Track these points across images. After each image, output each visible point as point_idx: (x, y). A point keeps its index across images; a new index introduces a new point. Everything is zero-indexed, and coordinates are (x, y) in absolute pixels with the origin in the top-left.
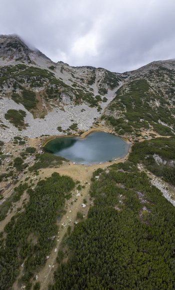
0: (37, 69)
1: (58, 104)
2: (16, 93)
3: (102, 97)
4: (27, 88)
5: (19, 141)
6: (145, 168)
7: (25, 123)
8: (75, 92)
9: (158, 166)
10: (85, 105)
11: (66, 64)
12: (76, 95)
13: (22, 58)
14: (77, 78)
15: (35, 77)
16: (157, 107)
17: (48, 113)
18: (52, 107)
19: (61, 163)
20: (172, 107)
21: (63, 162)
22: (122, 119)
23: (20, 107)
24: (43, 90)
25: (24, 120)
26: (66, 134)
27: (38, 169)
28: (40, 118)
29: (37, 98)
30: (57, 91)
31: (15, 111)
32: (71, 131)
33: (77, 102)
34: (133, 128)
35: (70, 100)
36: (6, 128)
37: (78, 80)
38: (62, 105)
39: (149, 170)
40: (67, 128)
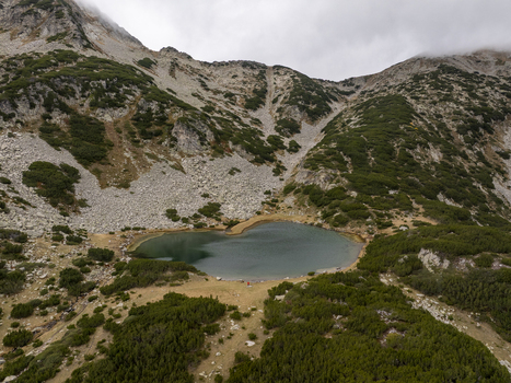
0: (108, 62)
1: (166, 153)
2: (53, 121)
3: (286, 141)
4: (80, 111)
5: (65, 236)
6: (399, 281)
7: (78, 198)
8: (212, 123)
9: (430, 274)
10: (238, 159)
11: (184, 54)
12: (217, 133)
13: (65, 34)
14: (216, 92)
15: (104, 83)
16: (434, 163)
17: (140, 175)
18: (149, 160)
19: (186, 277)
20: (474, 165)
21: (190, 274)
22: (341, 188)
23: (64, 158)
24: (126, 117)
25: (73, 191)
26: (192, 226)
27: (125, 289)
28: (118, 187)
29: (110, 136)
30: (163, 120)
31: (50, 166)
32: (204, 219)
33: (219, 150)
34: (371, 210)
35: (198, 143)
36: (27, 207)
37: (217, 97)
38: (177, 155)
39: (408, 283)
40: (192, 213)
